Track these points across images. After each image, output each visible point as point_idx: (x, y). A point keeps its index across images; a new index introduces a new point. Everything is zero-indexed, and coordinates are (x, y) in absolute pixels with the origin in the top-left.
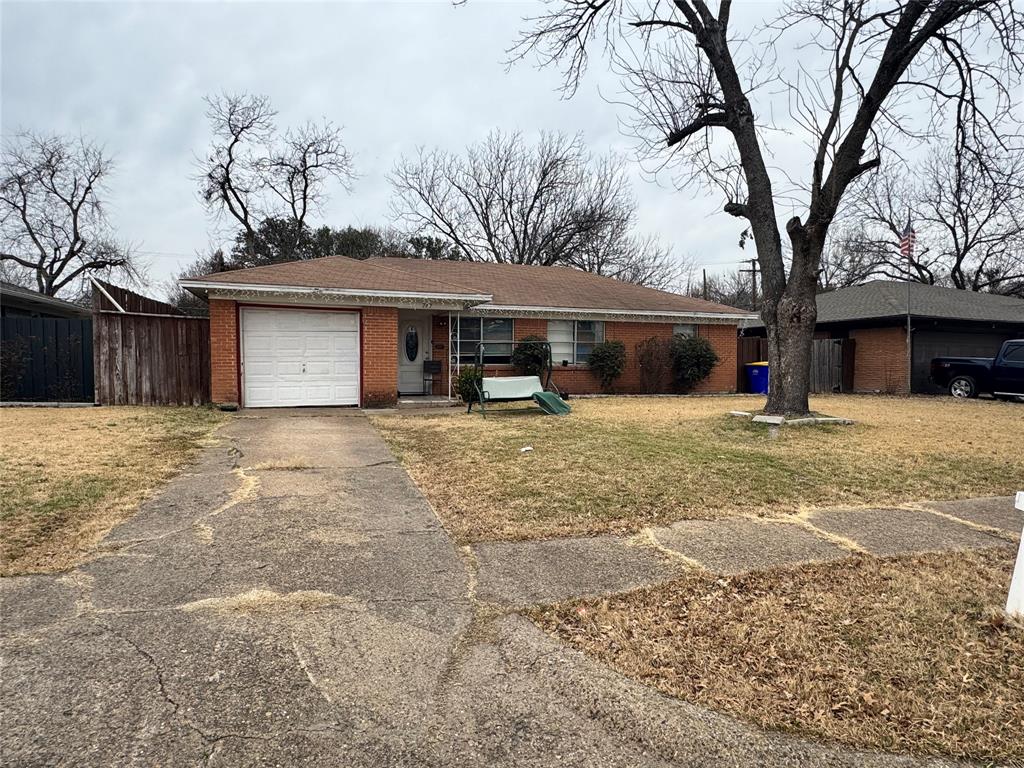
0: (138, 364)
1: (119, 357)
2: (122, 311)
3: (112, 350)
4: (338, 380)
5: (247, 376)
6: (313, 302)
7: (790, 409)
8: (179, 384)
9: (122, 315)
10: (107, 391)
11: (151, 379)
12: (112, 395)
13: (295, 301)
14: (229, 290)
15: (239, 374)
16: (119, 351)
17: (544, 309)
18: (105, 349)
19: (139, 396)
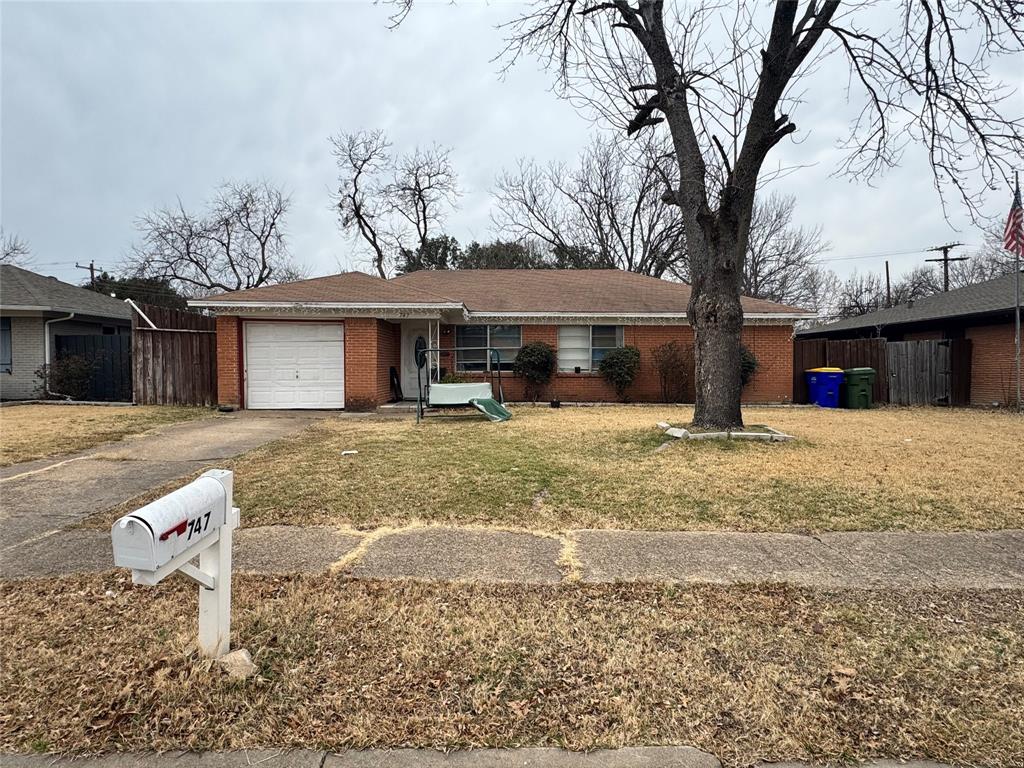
0: (164, 371)
1: (150, 366)
2: (155, 328)
3: (146, 360)
4: (327, 385)
5: (250, 382)
6: (294, 315)
7: (711, 421)
8: (194, 387)
9: (153, 331)
10: (142, 393)
11: (174, 385)
12: (145, 396)
13: (279, 315)
14: (225, 308)
15: (241, 380)
16: (151, 361)
17: (548, 315)
18: (141, 359)
19: (164, 397)
